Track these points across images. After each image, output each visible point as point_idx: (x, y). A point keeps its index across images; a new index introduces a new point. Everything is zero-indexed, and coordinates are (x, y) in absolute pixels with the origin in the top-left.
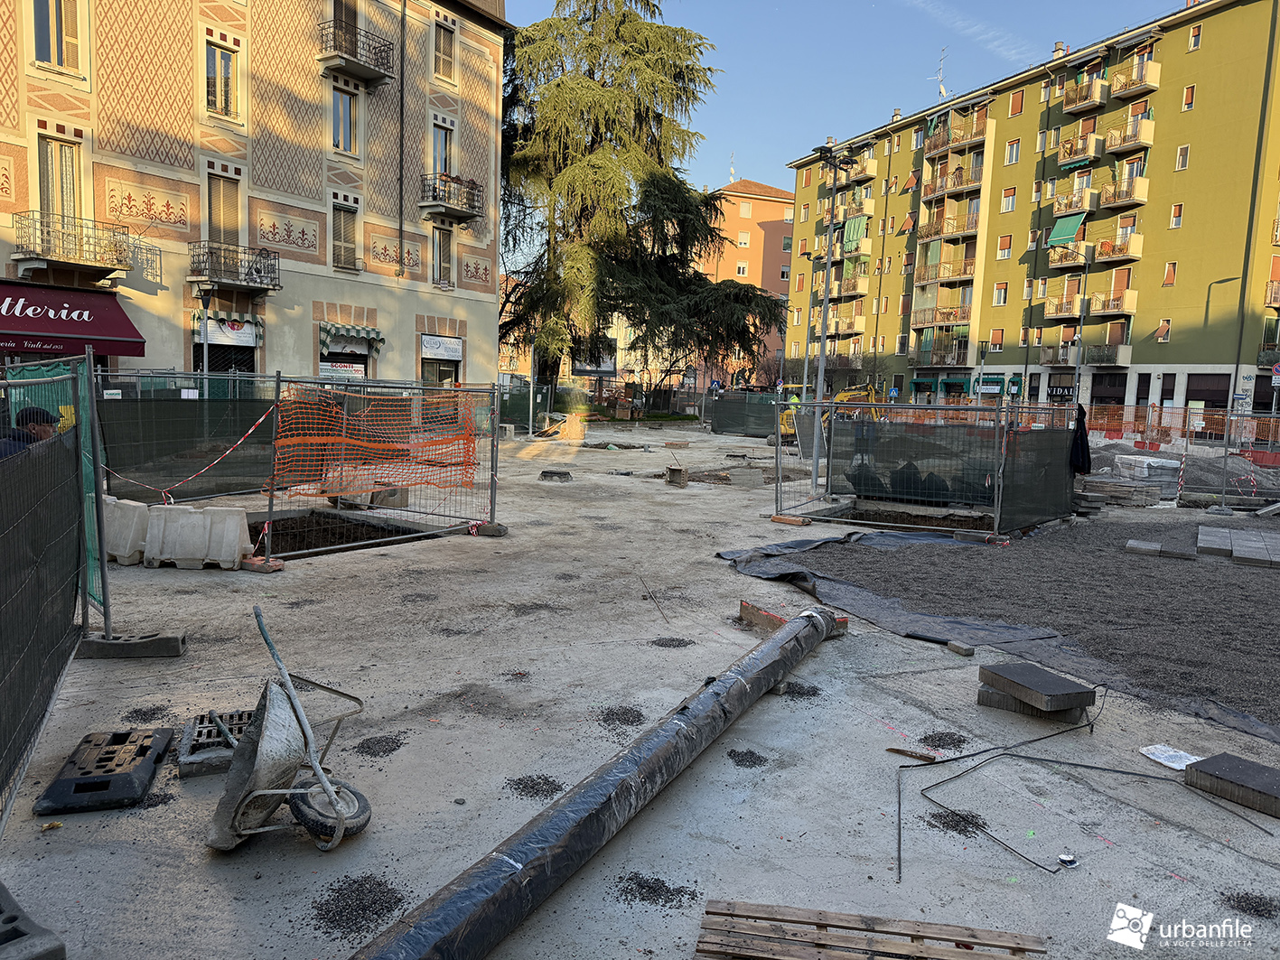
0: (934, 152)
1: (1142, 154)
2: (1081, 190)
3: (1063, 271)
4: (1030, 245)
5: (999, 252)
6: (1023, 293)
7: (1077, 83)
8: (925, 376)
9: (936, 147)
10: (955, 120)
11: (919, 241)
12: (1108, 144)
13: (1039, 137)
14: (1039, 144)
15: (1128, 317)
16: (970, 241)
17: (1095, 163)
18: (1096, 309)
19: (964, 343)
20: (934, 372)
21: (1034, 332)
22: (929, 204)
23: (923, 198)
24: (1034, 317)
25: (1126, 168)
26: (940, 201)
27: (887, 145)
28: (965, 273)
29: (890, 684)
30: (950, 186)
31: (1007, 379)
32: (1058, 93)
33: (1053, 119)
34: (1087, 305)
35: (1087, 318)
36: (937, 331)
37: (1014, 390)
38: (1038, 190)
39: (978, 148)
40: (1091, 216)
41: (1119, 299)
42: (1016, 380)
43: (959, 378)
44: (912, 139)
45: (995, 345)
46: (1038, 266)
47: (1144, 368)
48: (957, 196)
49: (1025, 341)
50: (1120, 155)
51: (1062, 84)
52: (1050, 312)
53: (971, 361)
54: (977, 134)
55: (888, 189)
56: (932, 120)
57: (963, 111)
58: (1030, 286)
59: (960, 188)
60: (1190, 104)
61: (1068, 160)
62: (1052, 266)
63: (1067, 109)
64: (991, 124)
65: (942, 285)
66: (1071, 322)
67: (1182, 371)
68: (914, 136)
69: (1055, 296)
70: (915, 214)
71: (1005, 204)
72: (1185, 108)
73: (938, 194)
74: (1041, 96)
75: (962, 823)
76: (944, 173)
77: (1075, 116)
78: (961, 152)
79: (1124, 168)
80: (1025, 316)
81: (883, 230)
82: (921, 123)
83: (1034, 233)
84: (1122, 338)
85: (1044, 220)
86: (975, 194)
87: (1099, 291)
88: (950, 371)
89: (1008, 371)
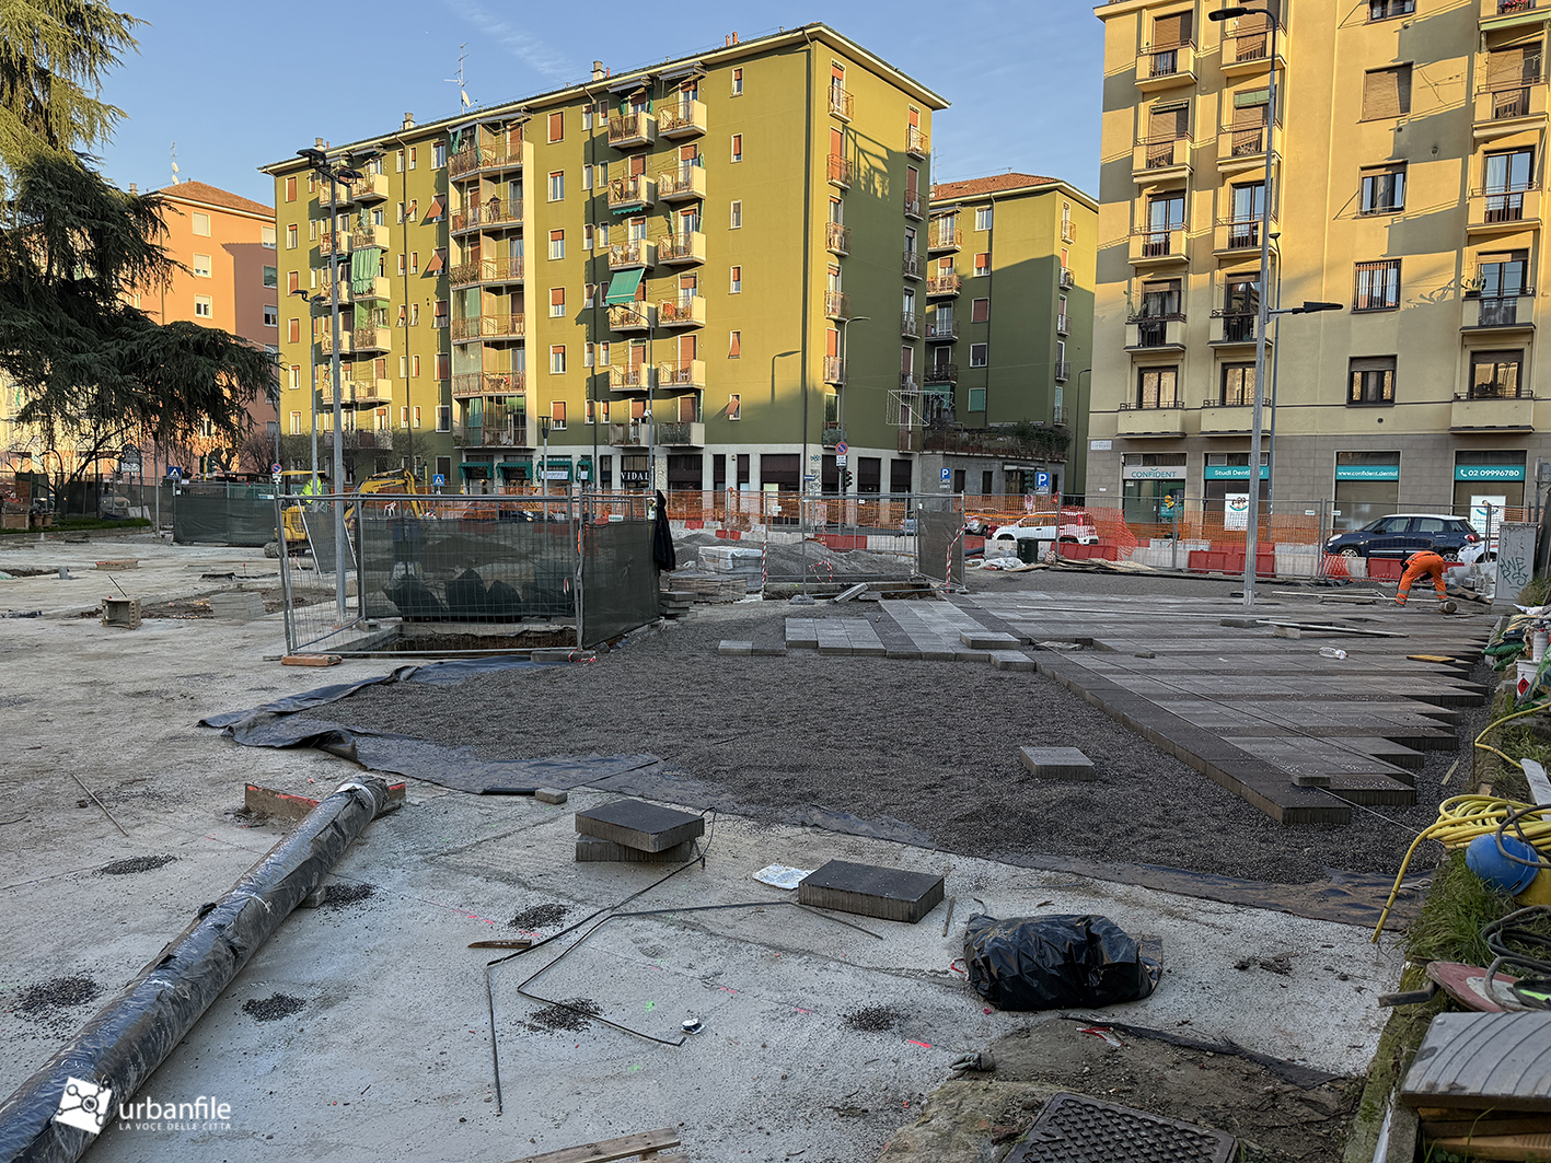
0: (461, 176)
1: (696, 206)
2: (637, 242)
3: (626, 335)
4: (587, 302)
5: (552, 308)
6: (584, 360)
7: (621, 113)
8: (477, 458)
9: (463, 169)
10: (483, 137)
11: (453, 287)
12: (660, 189)
13: (585, 172)
14: (586, 181)
15: (697, 391)
16: (516, 291)
17: (648, 211)
18: (665, 381)
19: (520, 418)
20: (489, 454)
21: (600, 406)
22: (460, 239)
23: (452, 233)
24: (599, 388)
25: (681, 220)
26: (474, 238)
27: (399, 158)
28: (514, 331)
29: (467, 860)
30: (485, 221)
31: (575, 463)
32: (601, 122)
33: (598, 152)
34: (654, 375)
35: (656, 392)
36: (486, 402)
37: (584, 475)
38: (590, 236)
39: (515, 176)
40: (649, 273)
41: (686, 370)
42: (586, 463)
43: (519, 462)
44: (432, 154)
45: (558, 422)
46: (598, 327)
47: (719, 449)
48: (495, 234)
49: (592, 416)
50: (674, 205)
51: (604, 111)
52: (616, 383)
53: (531, 442)
54: (512, 159)
55: (405, 216)
56: (455, 134)
57: (494, 127)
58: (591, 351)
59: (497, 224)
60: (738, 155)
61: (618, 204)
62: (614, 328)
63: (614, 142)
64: (528, 149)
65: (487, 345)
66: (640, 395)
67: (755, 451)
68: (434, 150)
69: (619, 363)
70: (443, 252)
71: (554, 249)
72: (734, 159)
73: (471, 228)
74: (585, 124)
75: (569, 1015)
76: (476, 203)
77: (624, 151)
78: (494, 179)
79: (679, 219)
80: (589, 386)
81: (404, 268)
82: (441, 135)
83: (590, 287)
84: (694, 414)
85: (599, 272)
86: (516, 233)
87: (665, 360)
88: (507, 453)
89: (576, 452)
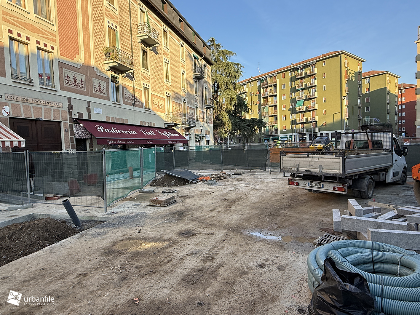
0: (263, 87)
1: (315, 87)
2: (301, 95)
3: (299, 112)
4: (291, 107)
5: (283, 109)
6: (290, 117)
7: (298, 72)
8: (267, 137)
9: (264, 85)
10: (269, 79)
11: (262, 107)
12: (308, 85)
13: (290, 83)
14: (290, 85)
15: (316, 122)
16: (276, 106)
17: (304, 89)
18: (309, 120)
19: (276, 129)
20: (270, 136)
21: (294, 126)
22: (264, 98)
23: (262, 97)
24: (293, 122)
25: (312, 90)
26: (267, 97)
27: (250, 84)
28: (275, 113)
30: (269, 94)
31: (288, 137)
32: (293, 74)
33: (293, 79)
34: (307, 119)
35: (307, 122)
36: (269, 127)
37: (291, 139)
38: (291, 95)
39: (275, 86)
40: (305, 100)
41: (314, 117)
42: (291, 137)
43: (276, 137)
44: (257, 84)
45: (284, 130)
46: (293, 111)
47: (321, 132)
48: (271, 96)
49: (292, 128)
50: (310, 87)
51: (294, 72)
52: (298, 122)
53: (279, 134)
54: (274, 82)
55: (251, 95)
56: (262, 79)
57: (271, 77)
58: (292, 115)
59: (272, 94)
60: (325, 77)
61: (298, 88)
62: (297, 111)
63: (297, 77)
64: (278, 80)
65: (270, 116)
66: (303, 123)
67: (330, 132)
68: (257, 82)
69: (298, 118)
70: (260, 101)
71: (283, 98)
74: (289, 75)
76: (267, 91)
77: (299, 79)
78: (271, 86)
80: (291, 122)
81: (251, 104)
82: (259, 80)
83: (291, 104)
84: (316, 126)
85: (294, 101)
86: (276, 95)
87: (309, 116)
88: (273, 136)
89: (288, 135)
